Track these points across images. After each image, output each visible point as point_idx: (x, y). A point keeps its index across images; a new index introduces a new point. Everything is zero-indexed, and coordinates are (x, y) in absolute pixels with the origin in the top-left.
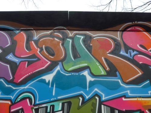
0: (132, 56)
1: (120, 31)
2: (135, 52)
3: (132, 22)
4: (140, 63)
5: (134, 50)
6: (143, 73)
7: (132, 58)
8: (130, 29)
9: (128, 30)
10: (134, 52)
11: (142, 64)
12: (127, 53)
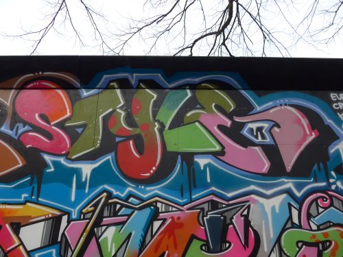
0: (18, 135)
1: (15, 89)
2: (27, 128)
3: (34, 73)
4: (28, 146)
5: (25, 123)
6: (26, 163)
7: (16, 138)
8: (32, 85)
9: (29, 86)
10: (24, 127)
11: (30, 148)
12: (12, 129)
